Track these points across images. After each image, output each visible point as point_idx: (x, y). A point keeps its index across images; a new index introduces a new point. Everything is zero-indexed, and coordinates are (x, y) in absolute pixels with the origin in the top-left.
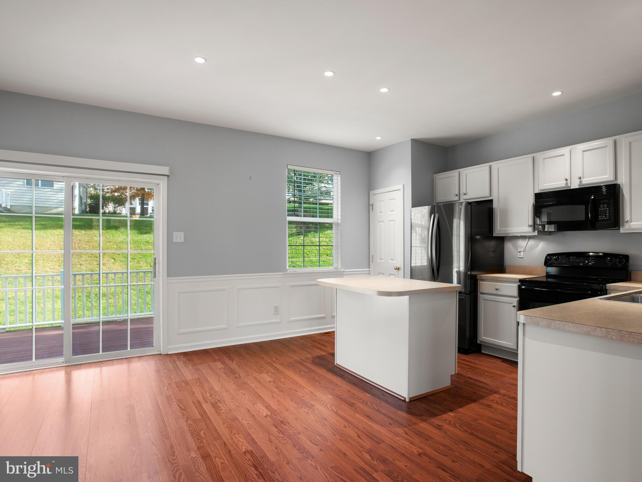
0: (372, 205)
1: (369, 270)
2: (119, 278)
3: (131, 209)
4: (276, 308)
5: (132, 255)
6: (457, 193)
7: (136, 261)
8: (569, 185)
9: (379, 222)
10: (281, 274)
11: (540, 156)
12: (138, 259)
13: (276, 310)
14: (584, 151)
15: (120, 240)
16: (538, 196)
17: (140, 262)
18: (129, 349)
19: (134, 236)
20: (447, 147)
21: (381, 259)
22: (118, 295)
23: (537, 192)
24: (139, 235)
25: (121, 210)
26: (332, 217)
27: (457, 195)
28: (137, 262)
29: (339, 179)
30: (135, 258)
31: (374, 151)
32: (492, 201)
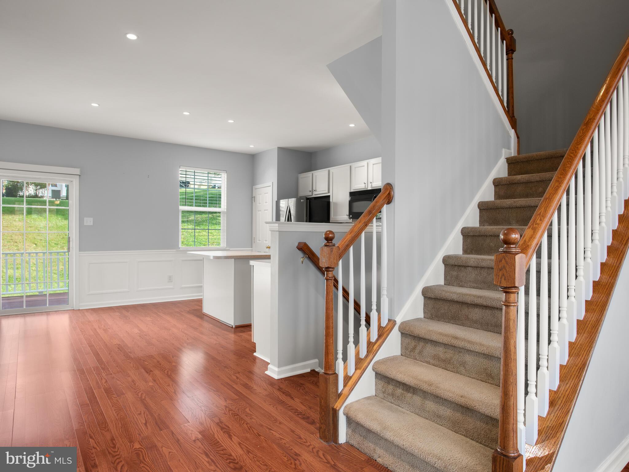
0: (254, 197)
1: (251, 249)
2: (41, 263)
3: (53, 191)
4: (170, 277)
5: (55, 240)
6: (311, 190)
7: (59, 246)
8: (367, 187)
9: (259, 211)
10: (175, 251)
11: (354, 165)
12: (61, 244)
13: (170, 279)
14: (373, 164)
15: (42, 225)
16: (352, 194)
17: (64, 248)
18: (48, 306)
19: (58, 221)
20: (311, 153)
21: (259, 240)
22: (40, 280)
23: (352, 191)
24: (63, 221)
25: (43, 192)
26: (220, 207)
27: (310, 191)
28: (61, 247)
29: (226, 177)
30: (59, 244)
31: (257, 154)
32: (329, 196)
